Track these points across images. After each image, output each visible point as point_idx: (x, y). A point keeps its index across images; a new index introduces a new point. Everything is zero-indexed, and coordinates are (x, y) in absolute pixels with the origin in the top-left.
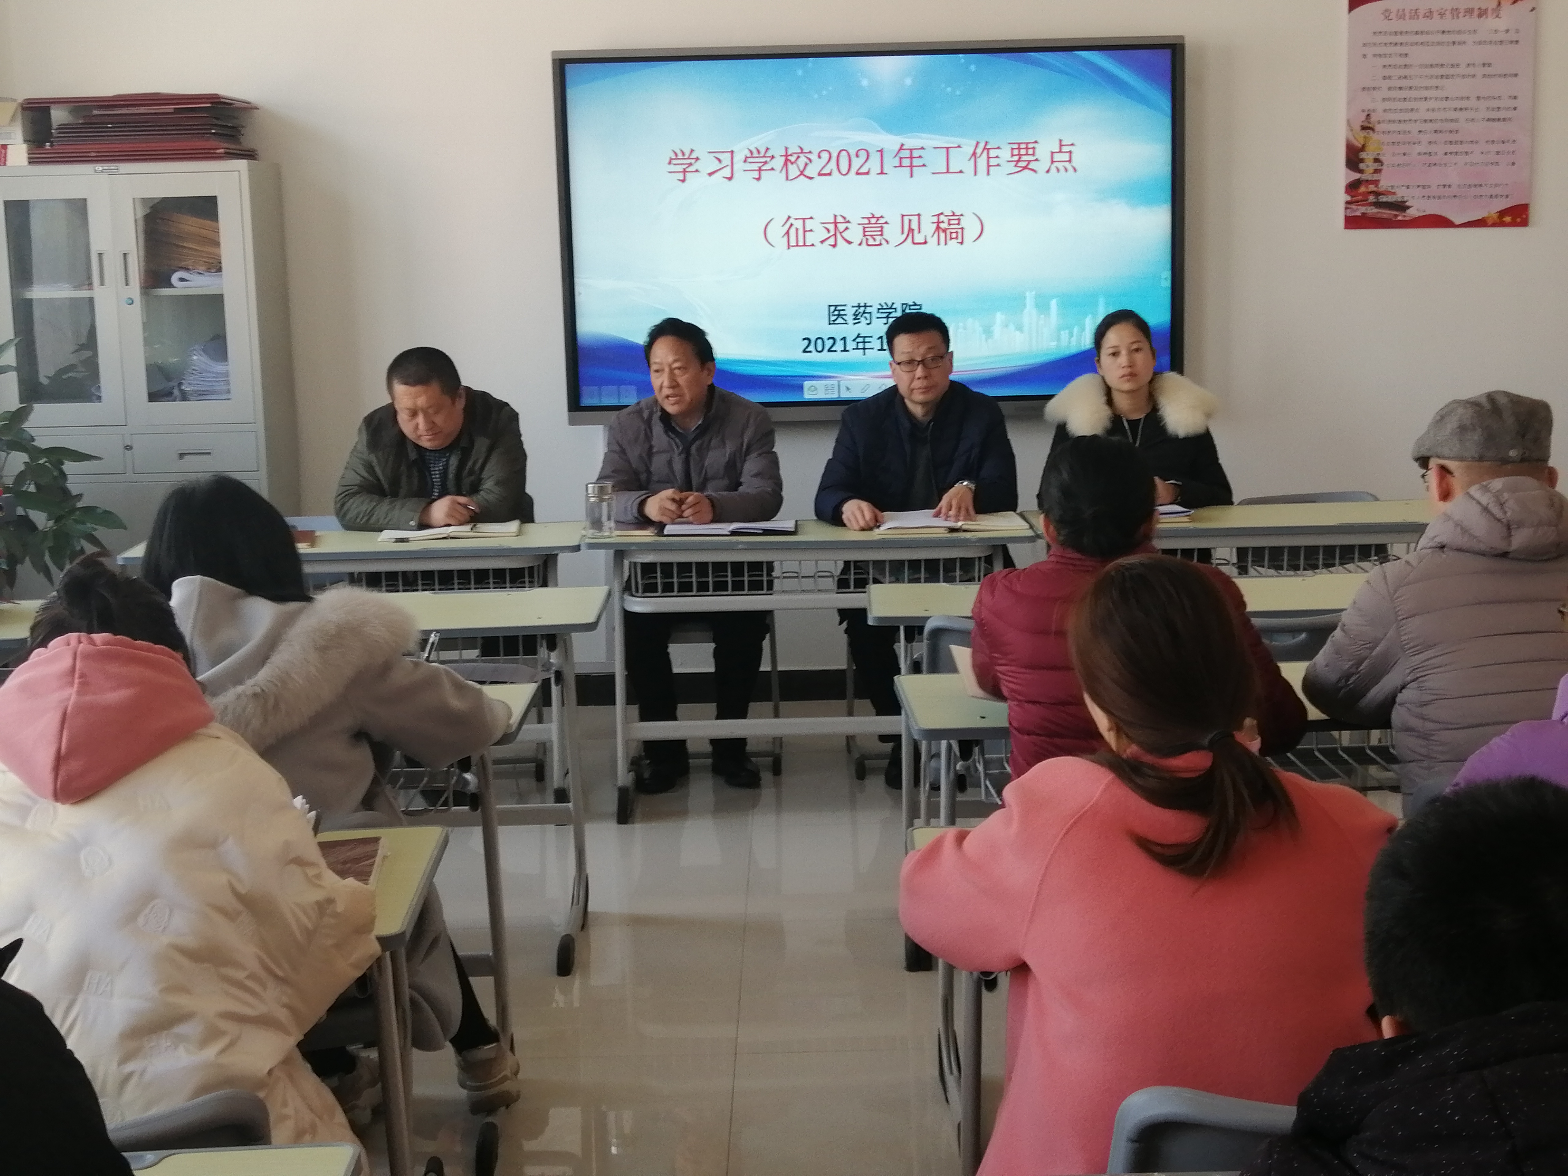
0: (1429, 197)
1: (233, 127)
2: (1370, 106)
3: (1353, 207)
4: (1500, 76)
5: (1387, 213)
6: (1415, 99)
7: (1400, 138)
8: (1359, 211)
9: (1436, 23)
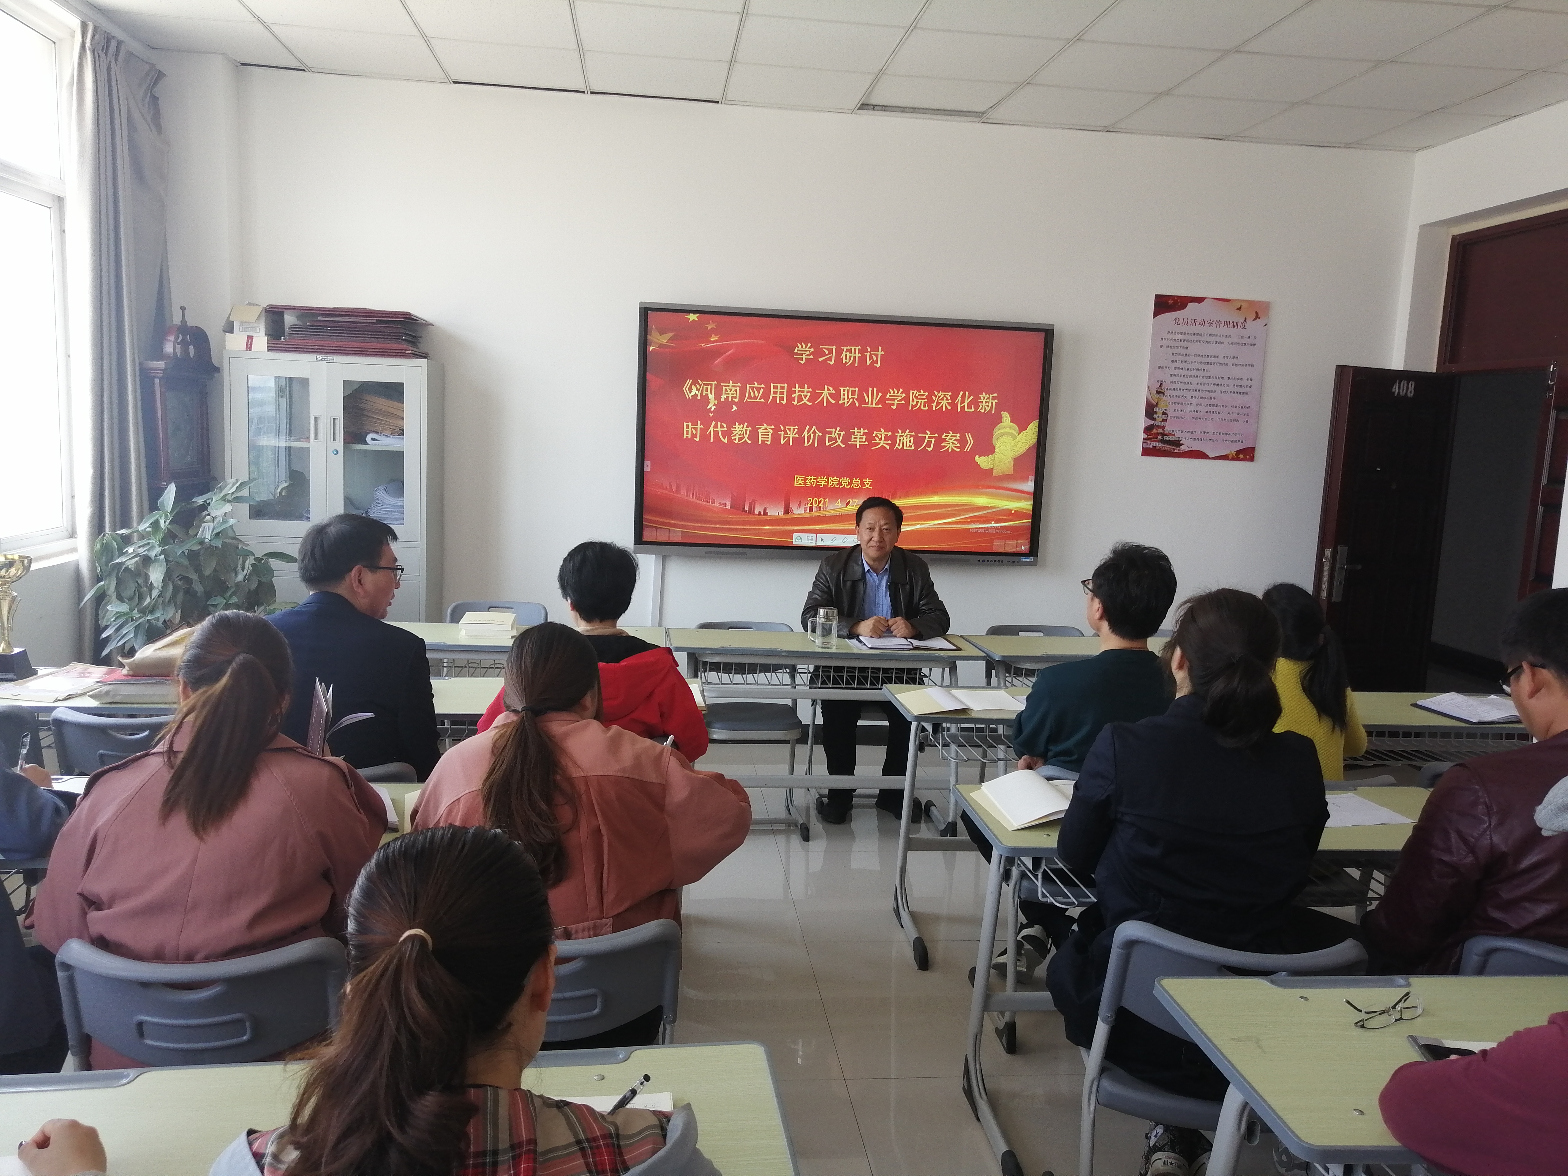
0: (1195, 439)
1: (415, 337)
2: (1163, 378)
3: (1148, 442)
4: (1243, 365)
5: (1168, 447)
6: (1190, 376)
7: (1181, 400)
8: (1151, 445)
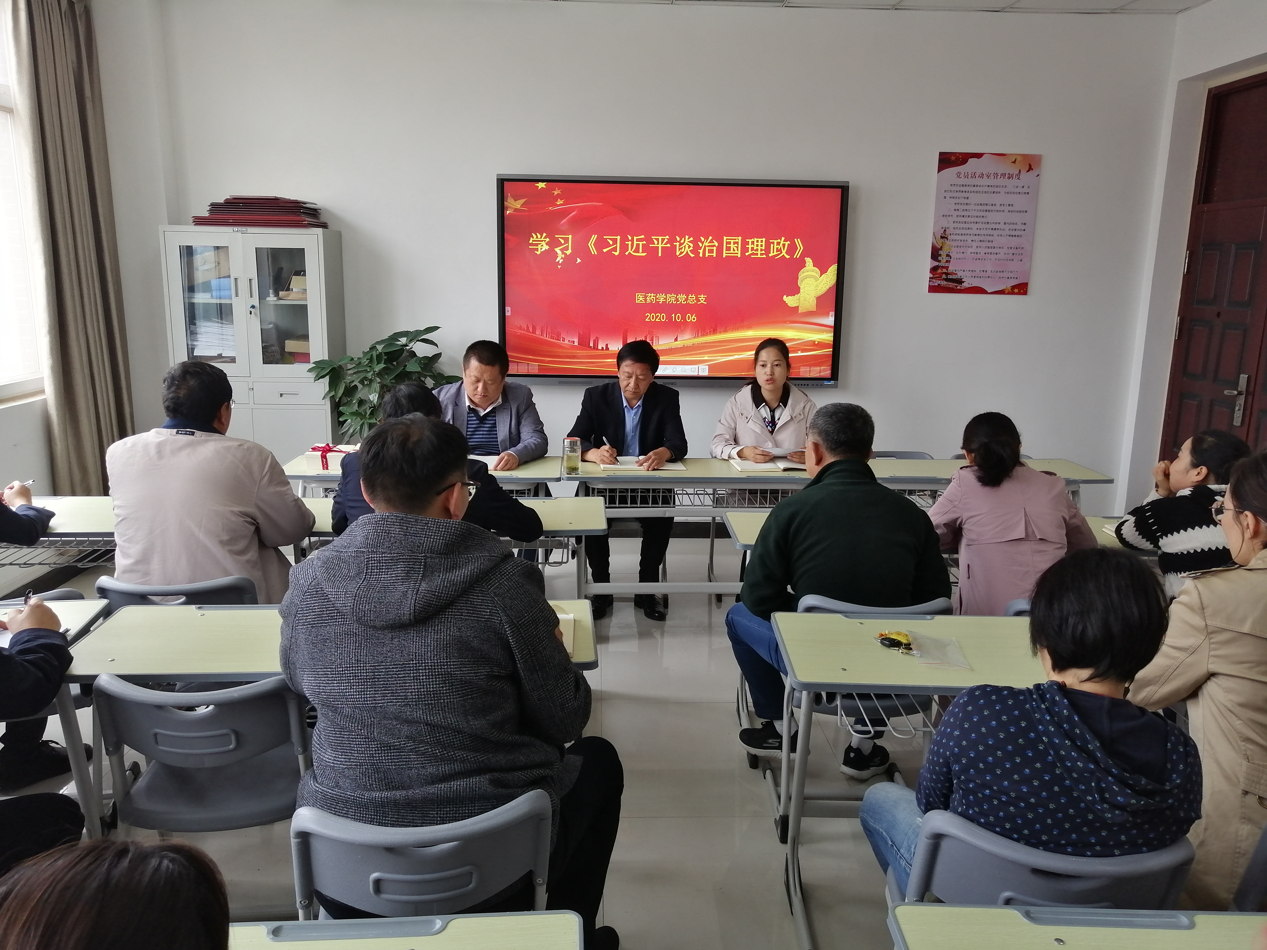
0: (975, 277)
1: (314, 209)
2: (946, 225)
3: (934, 280)
4: (1017, 211)
5: (951, 285)
6: (971, 223)
7: (962, 244)
8: (937, 283)
9: (985, 181)
